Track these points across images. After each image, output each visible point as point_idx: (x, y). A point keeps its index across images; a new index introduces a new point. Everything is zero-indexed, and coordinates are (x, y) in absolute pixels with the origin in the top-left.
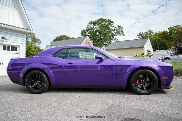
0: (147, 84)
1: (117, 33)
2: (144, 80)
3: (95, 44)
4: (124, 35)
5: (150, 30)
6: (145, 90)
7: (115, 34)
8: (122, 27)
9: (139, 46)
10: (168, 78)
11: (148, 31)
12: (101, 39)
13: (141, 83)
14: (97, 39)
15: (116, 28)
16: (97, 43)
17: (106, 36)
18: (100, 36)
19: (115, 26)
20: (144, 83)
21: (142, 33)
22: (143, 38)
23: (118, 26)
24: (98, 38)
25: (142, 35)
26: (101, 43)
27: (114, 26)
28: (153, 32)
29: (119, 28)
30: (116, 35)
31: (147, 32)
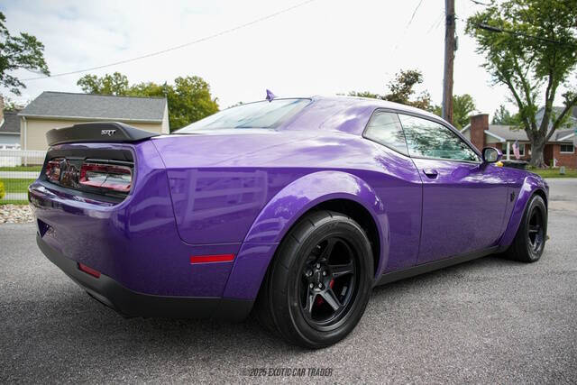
1: (19, 60)
4: (46, 72)
5: (119, 75)
8: (39, 44)
11: (113, 76)
15: (13, 42)
19: (12, 35)
21: (95, 77)
22: (96, 91)
23: (25, 36)
25: (94, 83)
27: (7, 32)
28: (127, 82)
29: (26, 44)
30: (15, 67)
31: (109, 78)
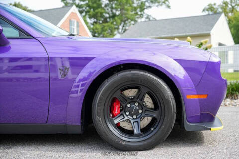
0: (146, 118)
2: (137, 104)
3: (96, 29)
4: (169, 7)
6: (138, 135)
7: (147, 4)
9: (198, 31)
10: (204, 97)
12: (114, 16)
13: (128, 113)
14: (102, 16)
16: (104, 26)
17: (126, 7)
18: (112, 8)
20: (137, 113)
21: (215, 5)
24: (106, 13)
25: (214, 9)
26: (112, 26)
30: (150, 7)
